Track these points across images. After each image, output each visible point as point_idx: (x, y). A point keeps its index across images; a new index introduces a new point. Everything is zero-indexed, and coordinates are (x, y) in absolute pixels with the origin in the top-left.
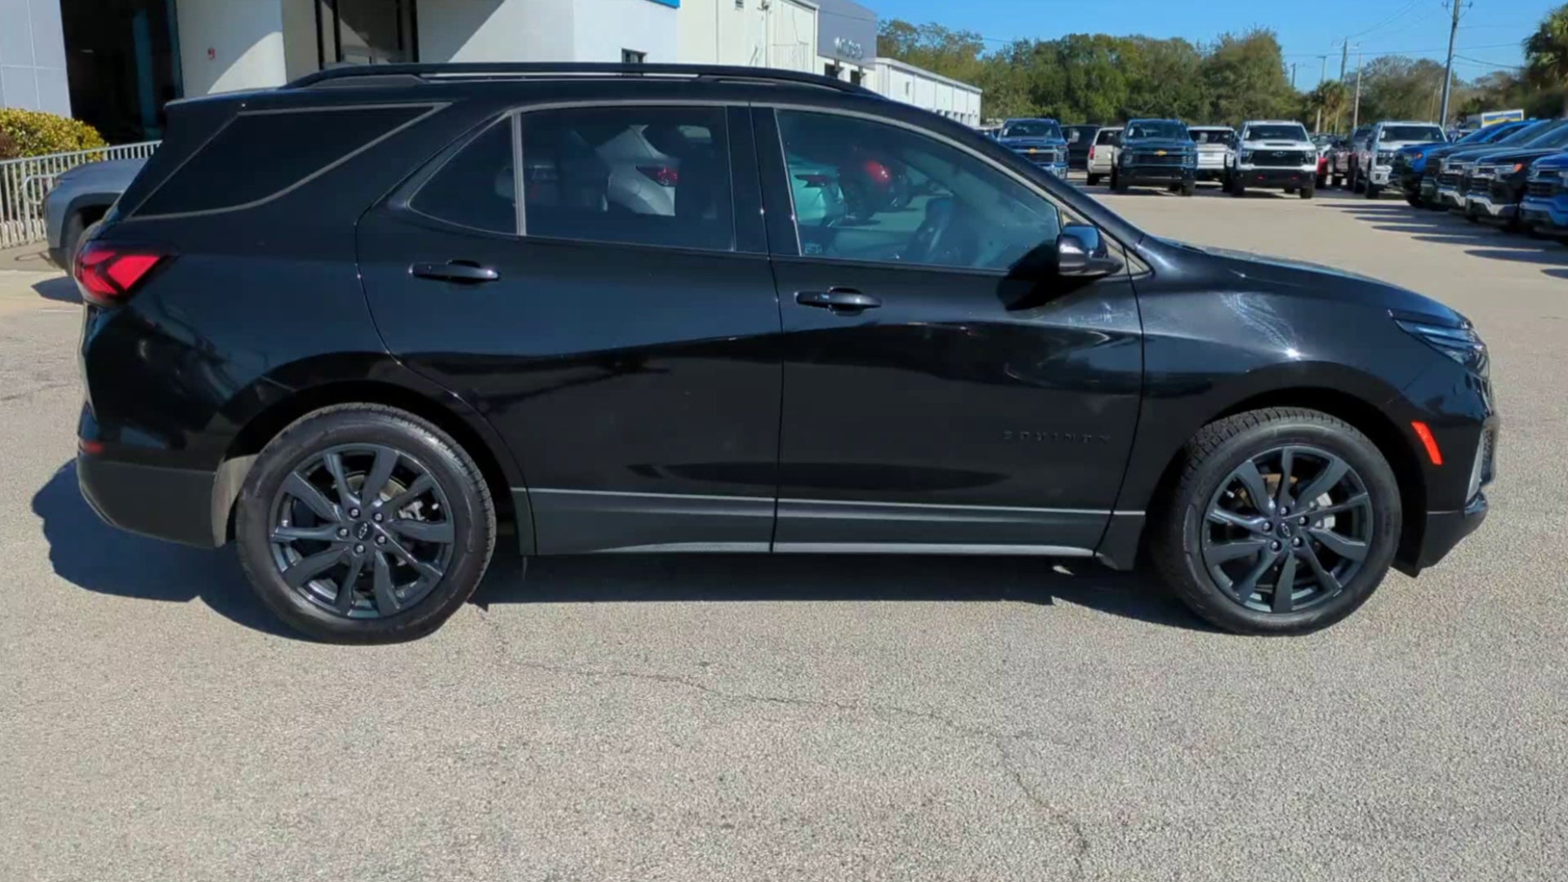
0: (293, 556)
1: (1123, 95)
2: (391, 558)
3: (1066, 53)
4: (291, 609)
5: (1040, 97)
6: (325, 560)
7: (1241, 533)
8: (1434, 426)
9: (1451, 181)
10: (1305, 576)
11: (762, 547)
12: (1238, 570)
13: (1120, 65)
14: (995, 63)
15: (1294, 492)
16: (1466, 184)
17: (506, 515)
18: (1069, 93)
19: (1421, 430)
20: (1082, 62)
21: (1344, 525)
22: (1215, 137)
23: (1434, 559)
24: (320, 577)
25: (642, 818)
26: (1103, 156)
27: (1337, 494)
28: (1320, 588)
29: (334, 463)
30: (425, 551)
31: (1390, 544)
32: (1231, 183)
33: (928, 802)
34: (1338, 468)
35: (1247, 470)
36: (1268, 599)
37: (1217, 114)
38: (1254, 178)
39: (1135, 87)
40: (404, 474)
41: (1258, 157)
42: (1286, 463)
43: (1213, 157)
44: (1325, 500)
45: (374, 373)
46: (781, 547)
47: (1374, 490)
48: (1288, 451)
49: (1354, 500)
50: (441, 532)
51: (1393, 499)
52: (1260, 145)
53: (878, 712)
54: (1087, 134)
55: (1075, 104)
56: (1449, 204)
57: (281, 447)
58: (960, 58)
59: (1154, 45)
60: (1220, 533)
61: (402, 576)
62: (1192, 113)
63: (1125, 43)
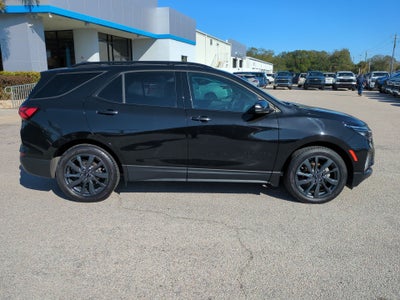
0: (70, 181)
1: (310, 65)
2: (94, 182)
3: (295, 54)
4: (70, 193)
5: (288, 66)
6: (78, 182)
7: (306, 178)
8: (355, 152)
9: (389, 87)
10: (322, 189)
11: (184, 180)
12: (305, 187)
13: (309, 58)
14: (276, 57)
15: (319, 168)
16: (393, 87)
17: (121, 171)
18: (296, 65)
19: (352, 152)
20: (299, 57)
21: (332, 176)
22: (330, 76)
23: (356, 185)
24: (76, 186)
25: (143, 248)
26: (302, 80)
27: (331, 168)
28: (327, 192)
29: (79, 159)
30: (102, 180)
31: (344, 181)
32: (334, 87)
33: (215, 245)
34: (330, 162)
35: (307, 162)
36: (313, 194)
37: (333, 70)
38: (340, 86)
39: (313, 63)
40: (96, 161)
41: (341, 80)
42: (317, 160)
43: (330, 80)
44: (327, 170)
45: (89, 137)
46: (189, 180)
47: (340, 167)
48: (317, 157)
49: (334, 170)
50: (105, 176)
51: (345, 170)
52: (341, 78)
53: (209, 221)
54: (298, 75)
55: (297, 67)
56: (388, 92)
57: (67, 155)
58: (268, 57)
59: (317, 53)
60: (300, 177)
61: (96, 186)
62: (327, 70)
63: (310, 52)
